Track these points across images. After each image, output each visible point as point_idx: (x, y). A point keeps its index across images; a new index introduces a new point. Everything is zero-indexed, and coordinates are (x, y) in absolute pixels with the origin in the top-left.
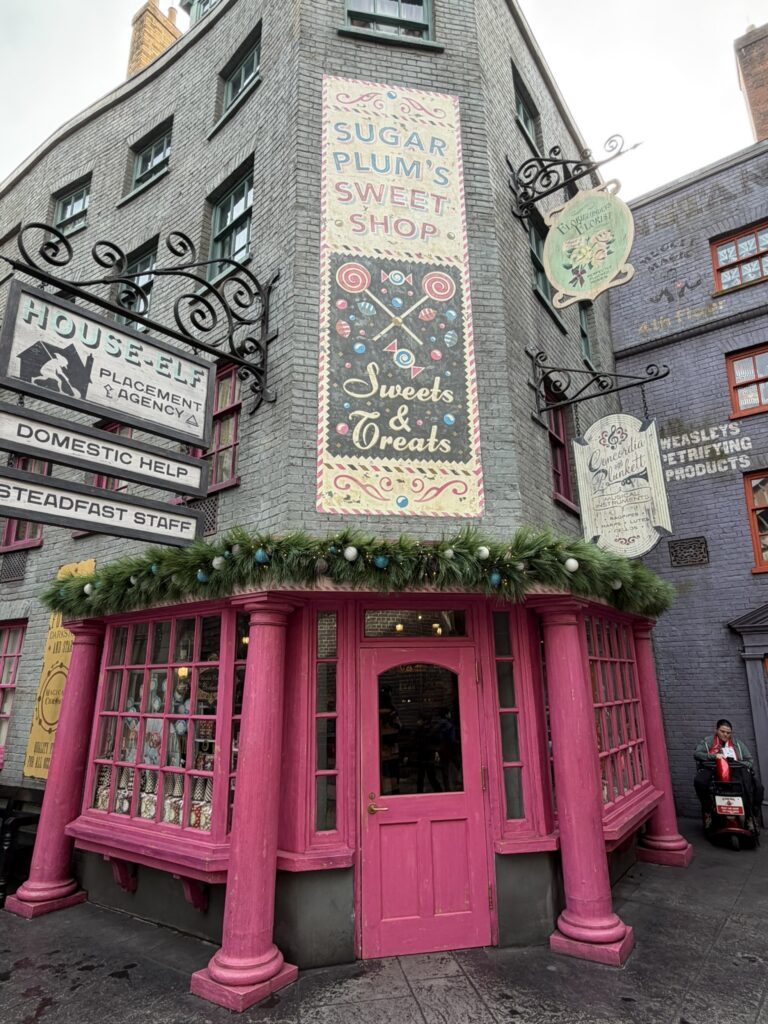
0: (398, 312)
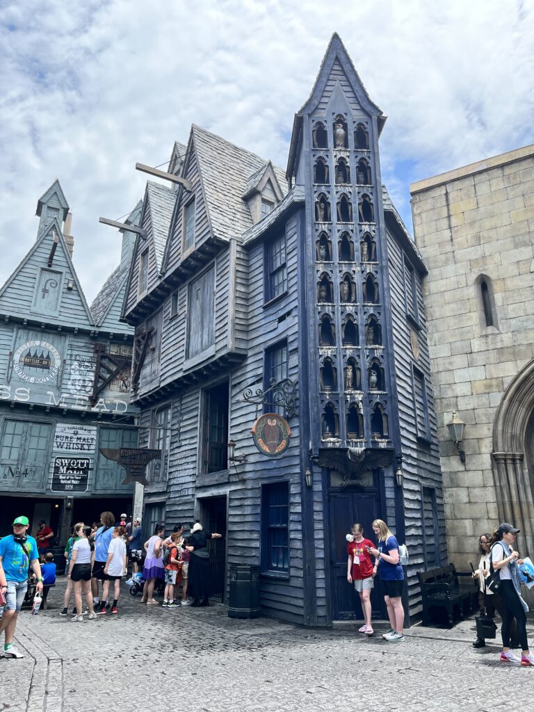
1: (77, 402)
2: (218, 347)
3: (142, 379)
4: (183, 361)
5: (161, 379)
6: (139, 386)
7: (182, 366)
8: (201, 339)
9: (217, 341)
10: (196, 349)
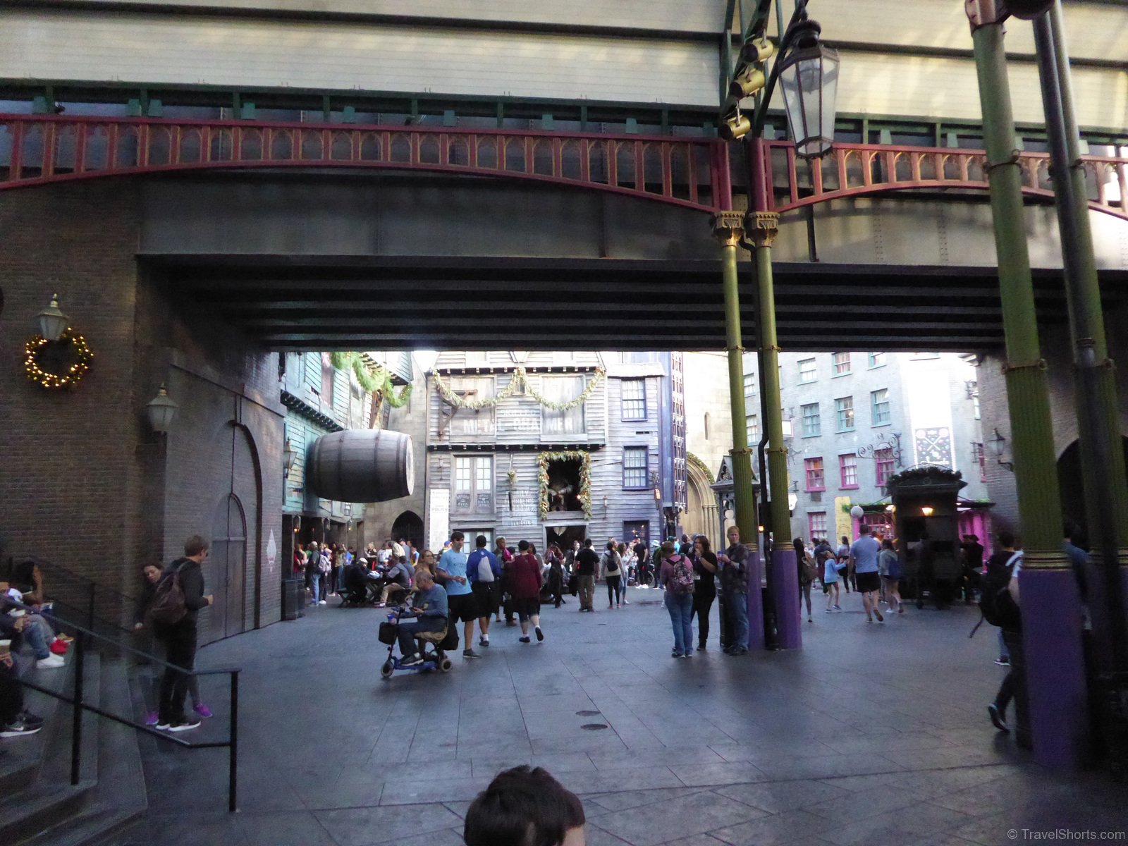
0: (933, 442)
2: (591, 437)
3: (454, 428)
4: (538, 433)
5: (499, 438)
6: (447, 434)
7: (538, 437)
8: (561, 424)
9: (590, 432)
10: (555, 429)
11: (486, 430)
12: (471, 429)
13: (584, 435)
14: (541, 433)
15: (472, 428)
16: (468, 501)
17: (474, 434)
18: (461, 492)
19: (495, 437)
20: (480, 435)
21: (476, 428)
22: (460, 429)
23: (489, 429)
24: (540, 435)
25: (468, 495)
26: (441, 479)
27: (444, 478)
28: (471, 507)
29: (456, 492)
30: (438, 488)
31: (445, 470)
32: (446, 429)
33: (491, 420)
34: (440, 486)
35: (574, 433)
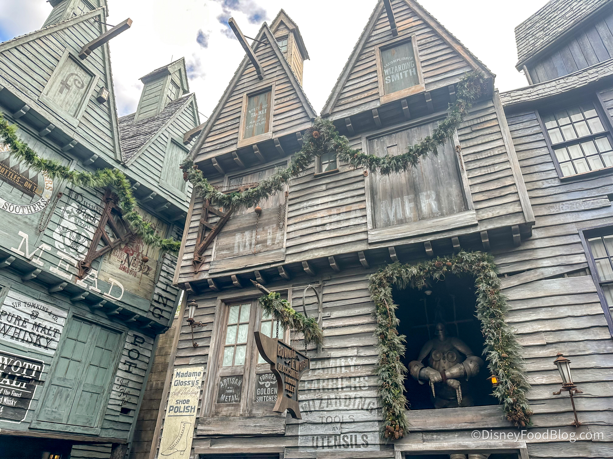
1: (60, 263)
2: (486, 215)
3: (219, 250)
4: (364, 229)
5: (290, 252)
6: (207, 260)
7: (363, 236)
8: (412, 205)
9: (479, 206)
10: (400, 216)
11: (269, 243)
12: (245, 246)
13: (466, 213)
14: (370, 226)
15: (247, 244)
16: (239, 389)
17: (250, 252)
18: (228, 372)
19: (283, 250)
20: (260, 252)
21: (254, 241)
22: (228, 249)
23: (273, 239)
24: (366, 232)
25: (240, 377)
26: (195, 347)
27: (200, 344)
28: (242, 404)
29: (220, 372)
30: (188, 365)
31: (205, 329)
32: (207, 253)
33: (278, 225)
34: (192, 361)
35: (442, 215)
